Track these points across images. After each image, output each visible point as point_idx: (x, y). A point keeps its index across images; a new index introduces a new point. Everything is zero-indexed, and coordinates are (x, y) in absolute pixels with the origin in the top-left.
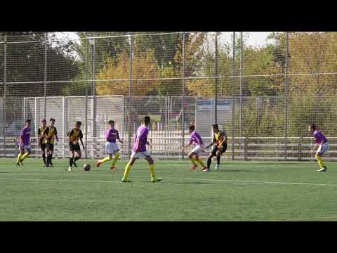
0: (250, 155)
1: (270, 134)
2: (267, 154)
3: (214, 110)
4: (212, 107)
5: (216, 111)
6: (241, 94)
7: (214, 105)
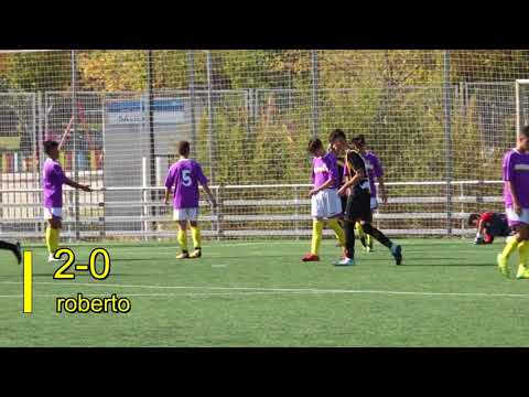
0: (233, 226)
1: (279, 177)
2: (274, 225)
3: (147, 122)
4: (140, 116)
5: (152, 124)
6: (210, 85)
7: (147, 111)
